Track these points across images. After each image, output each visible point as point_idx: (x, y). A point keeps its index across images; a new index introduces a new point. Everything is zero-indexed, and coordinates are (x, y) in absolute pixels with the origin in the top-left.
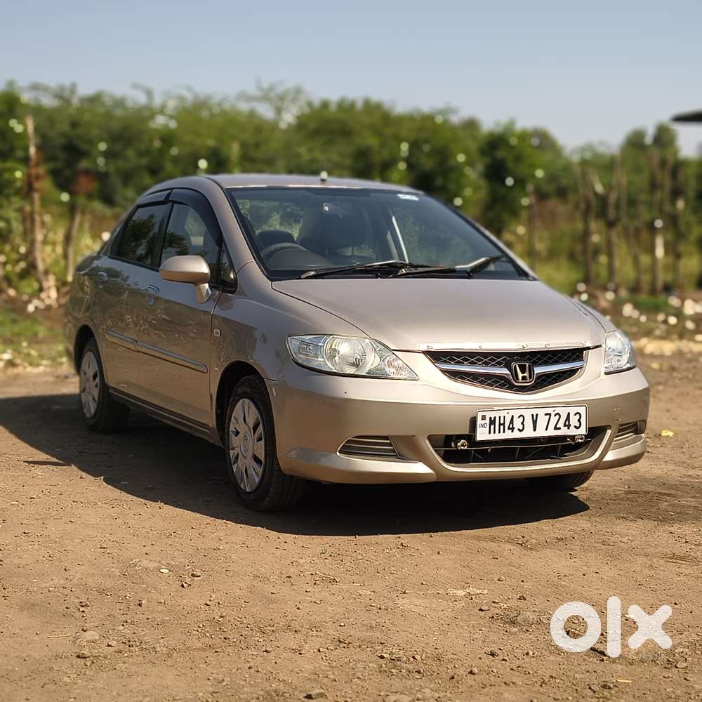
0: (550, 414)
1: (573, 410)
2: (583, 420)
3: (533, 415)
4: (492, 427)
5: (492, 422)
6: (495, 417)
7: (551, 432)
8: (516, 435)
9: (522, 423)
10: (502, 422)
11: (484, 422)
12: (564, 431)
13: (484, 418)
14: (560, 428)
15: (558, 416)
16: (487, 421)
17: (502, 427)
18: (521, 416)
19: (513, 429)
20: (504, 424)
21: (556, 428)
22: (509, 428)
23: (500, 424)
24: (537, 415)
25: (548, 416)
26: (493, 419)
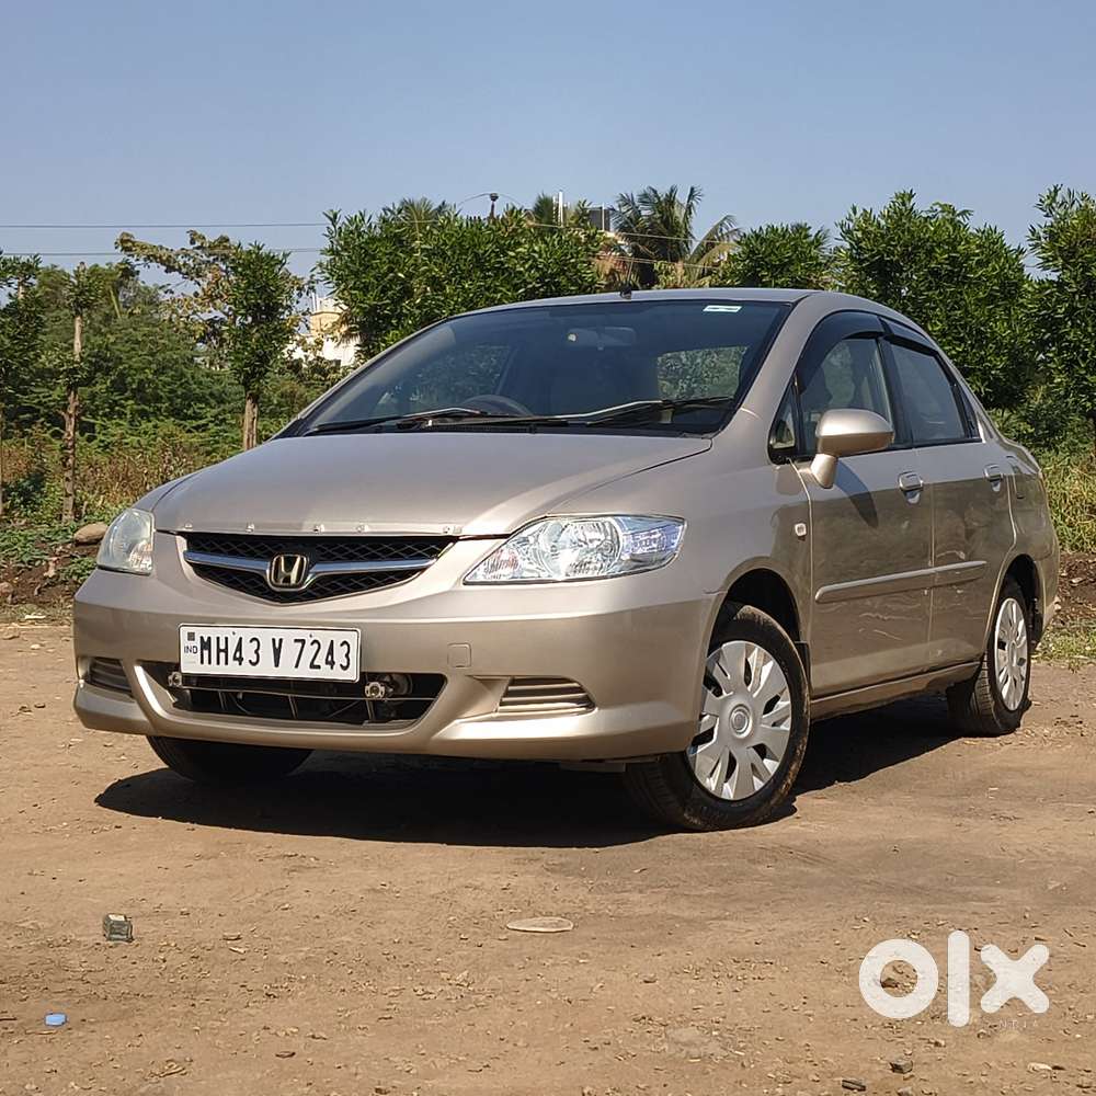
0: (303, 641)
1: (338, 637)
2: (354, 655)
3: (274, 640)
4: (206, 653)
5: (206, 645)
6: (209, 638)
7: (305, 673)
8: (246, 670)
9: (256, 652)
10: (222, 647)
11: (191, 644)
12: (325, 673)
13: (191, 636)
14: (319, 667)
15: (316, 645)
16: (197, 643)
17: (222, 655)
18: (255, 639)
19: (240, 660)
20: (226, 651)
21: (312, 666)
22: (235, 658)
23: (219, 651)
24: (281, 640)
25: (300, 644)
26: (206, 640)
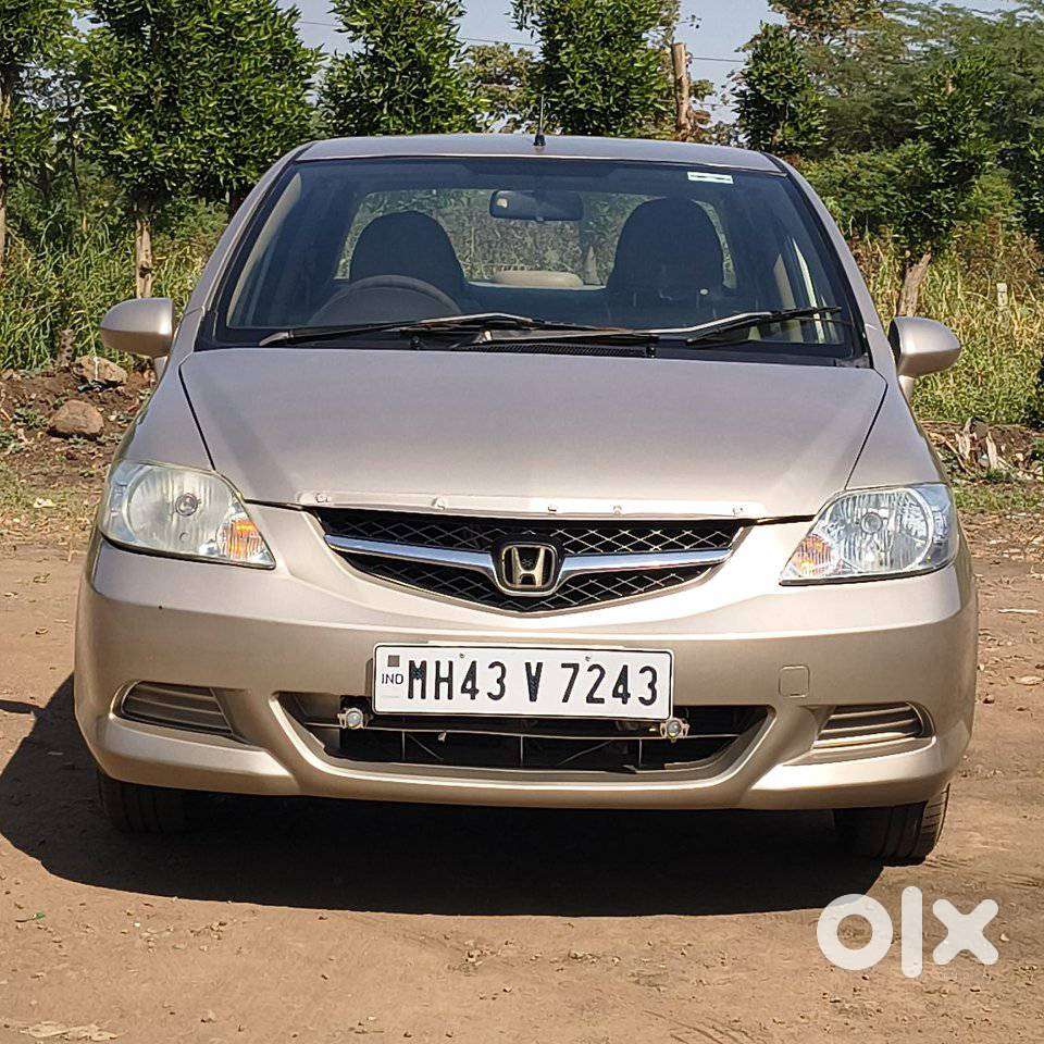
0: (576, 667)
1: (635, 662)
2: (663, 686)
3: (528, 665)
4: (417, 684)
5: (417, 672)
6: (424, 664)
7: (578, 708)
8: (482, 706)
9: (500, 681)
10: (444, 673)
11: (392, 671)
12: (611, 709)
13: (394, 661)
14: (601, 701)
15: (597, 672)
16: (404, 669)
17: (444, 686)
18: (497, 664)
19: (474, 692)
20: (449, 680)
21: (590, 699)
22: (464, 690)
23: (439, 680)
24: (539, 665)
25: (571, 670)
26: (418, 665)
